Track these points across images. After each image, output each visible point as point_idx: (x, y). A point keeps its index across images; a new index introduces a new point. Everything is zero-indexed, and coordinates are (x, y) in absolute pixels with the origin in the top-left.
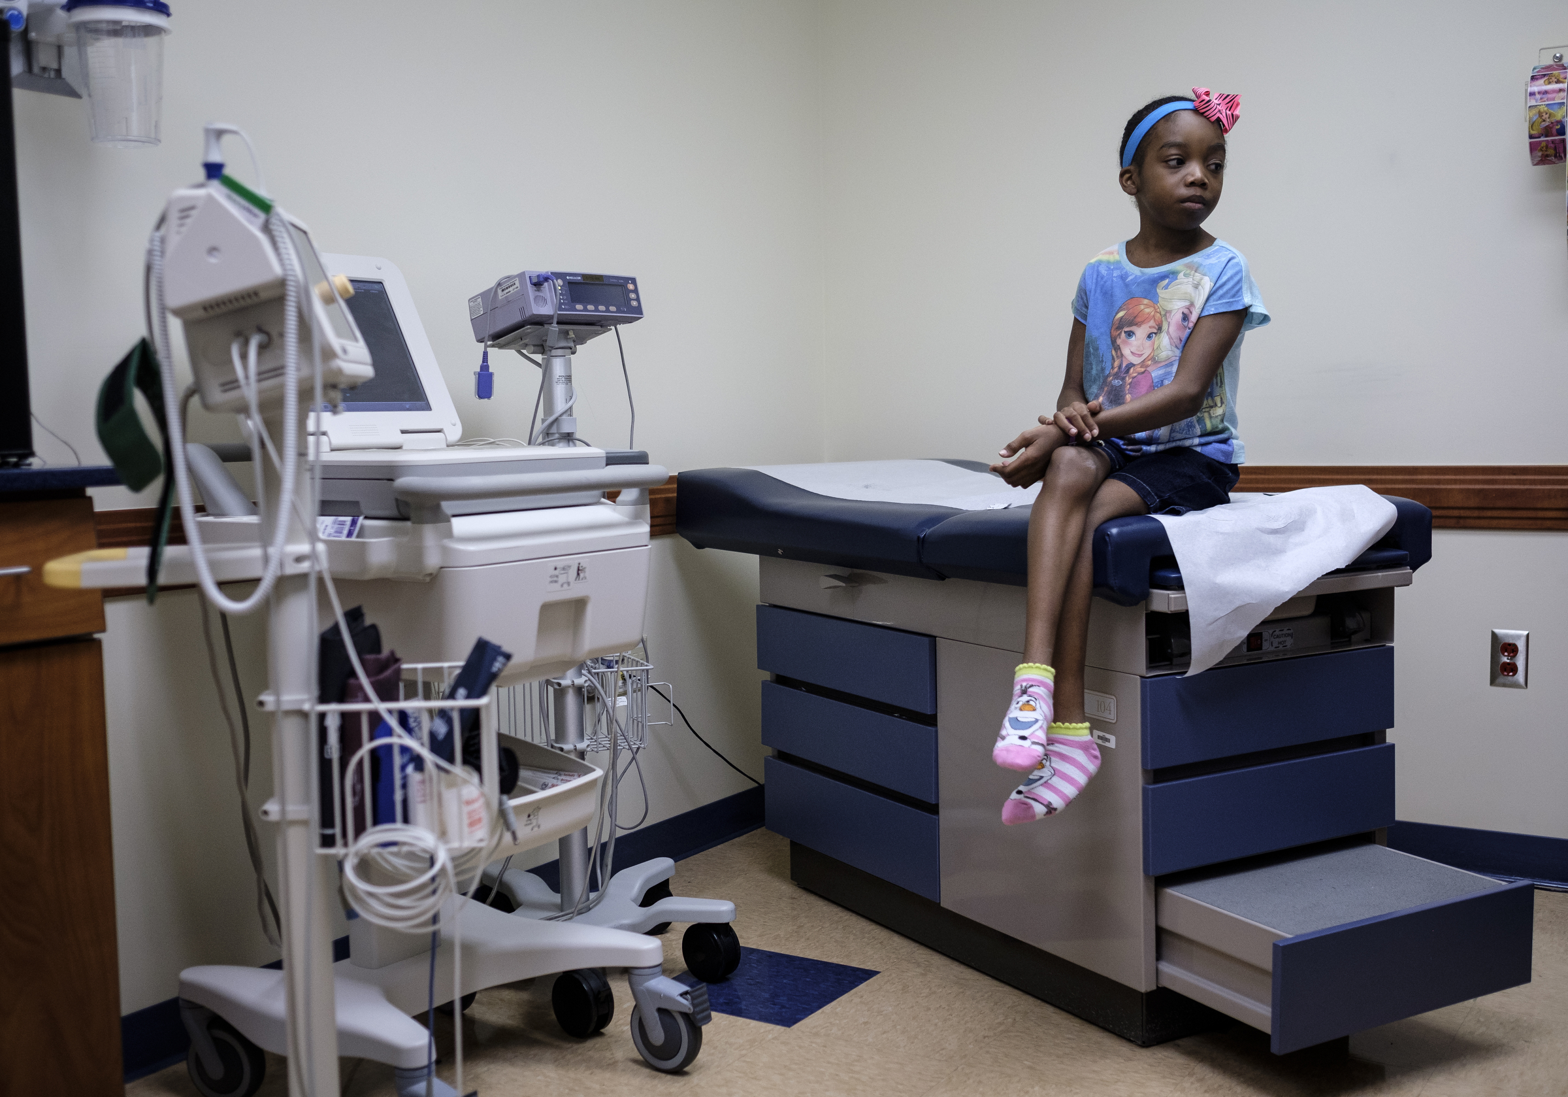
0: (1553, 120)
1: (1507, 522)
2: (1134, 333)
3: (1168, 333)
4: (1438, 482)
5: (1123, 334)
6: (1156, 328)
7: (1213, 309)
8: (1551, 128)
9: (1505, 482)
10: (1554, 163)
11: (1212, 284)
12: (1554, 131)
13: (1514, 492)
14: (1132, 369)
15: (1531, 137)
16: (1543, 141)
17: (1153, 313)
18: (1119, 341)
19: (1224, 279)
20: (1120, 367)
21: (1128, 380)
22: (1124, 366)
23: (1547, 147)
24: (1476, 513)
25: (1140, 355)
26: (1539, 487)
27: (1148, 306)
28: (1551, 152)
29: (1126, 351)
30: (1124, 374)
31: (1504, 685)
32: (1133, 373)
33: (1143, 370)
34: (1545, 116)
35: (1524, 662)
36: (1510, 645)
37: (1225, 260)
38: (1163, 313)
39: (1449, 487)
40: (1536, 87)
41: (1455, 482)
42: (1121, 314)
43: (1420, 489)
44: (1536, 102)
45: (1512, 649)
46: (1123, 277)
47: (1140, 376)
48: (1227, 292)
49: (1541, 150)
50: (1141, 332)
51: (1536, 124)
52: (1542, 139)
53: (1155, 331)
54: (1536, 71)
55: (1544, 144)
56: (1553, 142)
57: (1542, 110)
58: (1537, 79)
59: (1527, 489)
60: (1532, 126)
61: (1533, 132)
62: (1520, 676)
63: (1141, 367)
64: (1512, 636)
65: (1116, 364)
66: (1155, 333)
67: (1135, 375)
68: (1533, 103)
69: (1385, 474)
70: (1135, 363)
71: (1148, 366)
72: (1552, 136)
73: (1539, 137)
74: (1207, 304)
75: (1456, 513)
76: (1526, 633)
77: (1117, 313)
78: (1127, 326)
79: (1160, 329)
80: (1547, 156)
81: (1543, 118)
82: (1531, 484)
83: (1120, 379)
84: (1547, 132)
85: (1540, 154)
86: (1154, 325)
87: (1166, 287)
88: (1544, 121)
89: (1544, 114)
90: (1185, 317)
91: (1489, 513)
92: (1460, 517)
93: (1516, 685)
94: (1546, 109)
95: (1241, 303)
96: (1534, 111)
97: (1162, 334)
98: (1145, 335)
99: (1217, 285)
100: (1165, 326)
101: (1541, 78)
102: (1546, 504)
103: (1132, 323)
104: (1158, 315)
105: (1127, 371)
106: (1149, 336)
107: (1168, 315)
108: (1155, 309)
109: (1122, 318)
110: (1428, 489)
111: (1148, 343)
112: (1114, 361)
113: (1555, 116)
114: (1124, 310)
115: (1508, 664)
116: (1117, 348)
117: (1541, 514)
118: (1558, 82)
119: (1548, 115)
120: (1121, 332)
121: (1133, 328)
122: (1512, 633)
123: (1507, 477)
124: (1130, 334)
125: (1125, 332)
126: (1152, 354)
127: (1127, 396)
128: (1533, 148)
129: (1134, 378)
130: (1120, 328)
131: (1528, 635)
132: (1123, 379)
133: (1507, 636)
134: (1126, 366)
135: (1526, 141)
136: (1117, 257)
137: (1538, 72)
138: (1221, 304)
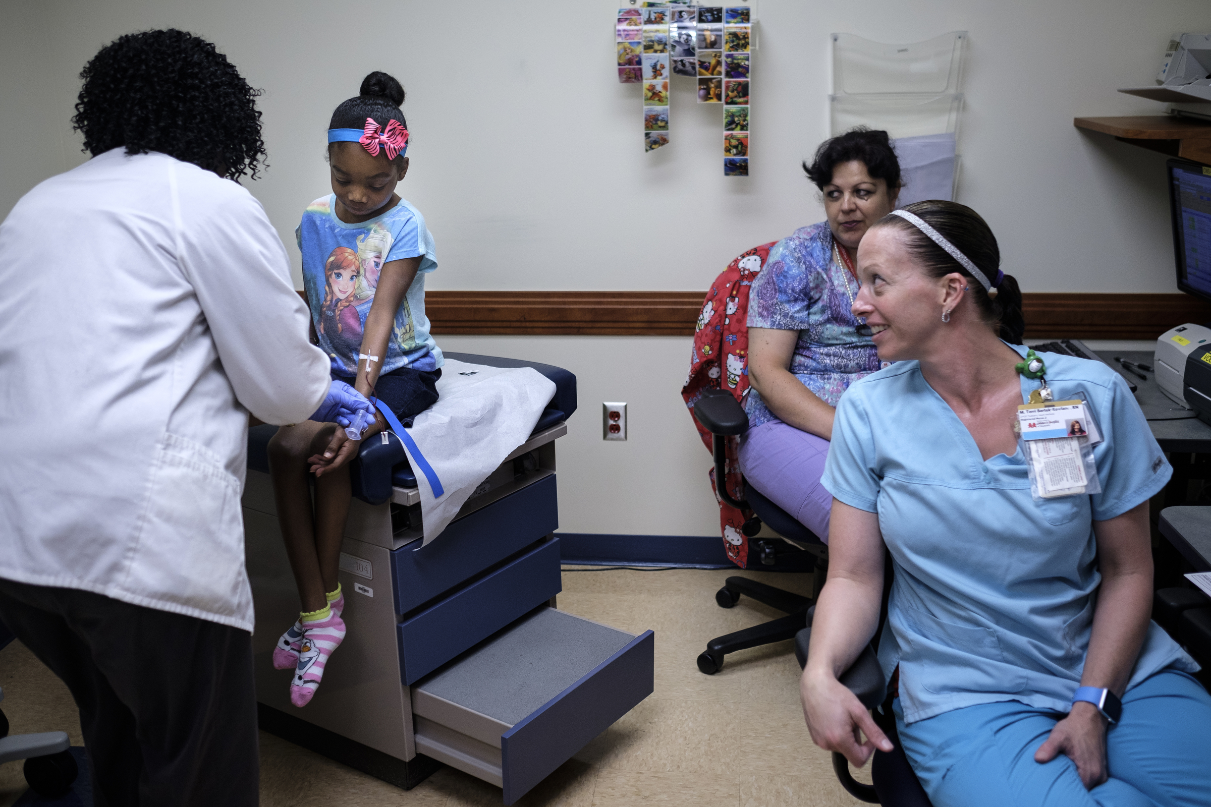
0: (633, 54)
1: (610, 330)
2: (341, 275)
3: (365, 277)
4: (564, 303)
5: (334, 274)
6: (355, 272)
7: (395, 257)
8: (633, 60)
9: (608, 303)
10: (634, 82)
11: (393, 240)
12: (634, 62)
13: (614, 310)
14: (340, 303)
15: (619, 64)
16: (628, 68)
17: (354, 260)
18: (331, 280)
19: (403, 234)
20: (331, 301)
21: (338, 312)
22: (334, 300)
23: (630, 72)
24: (590, 325)
25: (345, 292)
26: (630, 307)
27: (351, 254)
28: (633, 75)
29: (335, 289)
30: (334, 307)
31: (612, 439)
32: (340, 306)
33: (347, 304)
34: (629, 51)
35: (624, 424)
36: (615, 412)
37: (404, 219)
38: (360, 261)
39: (572, 307)
40: (623, 26)
41: (575, 303)
42: (332, 259)
43: (553, 308)
44: (622, 39)
45: (615, 415)
46: (332, 228)
47: (346, 309)
48: (405, 244)
49: (626, 74)
50: (346, 274)
51: (622, 56)
52: (627, 66)
53: (356, 274)
54: (621, 14)
55: (628, 70)
56: (634, 69)
57: (626, 46)
58: (622, 21)
59: (623, 309)
60: (620, 56)
61: (621, 62)
62: (622, 433)
63: (346, 302)
64: (616, 407)
65: (329, 298)
66: (356, 276)
67: (342, 308)
68: (620, 40)
69: (528, 297)
70: (341, 298)
71: (350, 301)
72: (633, 65)
73: (624, 65)
74: (391, 253)
75: (577, 325)
76: (624, 404)
77: (329, 258)
78: (337, 267)
79: (358, 273)
80: (630, 78)
81: (627, 52)
82: (625, 305)
83: (332, 311)
84: (630, 62)
85: (625, 76)
86: (354, 269)
87: (363, 241)
88: (628, 54)
89: (627, 49)
90: (377, 264)
91: (598, 325)
92: (580, 328)
93: (619, 439)
94: (629, 45)
95: (417, 252)
96: (621, 46)
97: (361, 277)
98: (349, 277)
99: (398, 240)
100: (362, 271)
101: (625, 21)
102: (635, 319)
103: (339, 267)
104: (357, 262)
105: (336, 305)
106: (352, 278)
107: (363, 262)
108: (355, 257)
109: (332, 262)
110: (557, 309)
111: (351, 283)
112: (327, 296)
113: (635, 52)
114: (333, 256)
115: (614, 425)
116: (330, 285)
117: (632, 325)
118: (636, 25)
119: (630, 51)
120: (332, 273)
121: (341, 271)
122: (615, 405)
123: (609, 300)
124: (339, 275)
125: (335, 273)
126: (354, 292)
127: (339, 325)
128: (621, 72)
129: (341, 310)
130: (331, 269)
131: (626, 406)
132: (334, 311)
133: (613, 407)
134: (335, 301)
135: (616, 68)
136: (329, 210)
137: (622, 15)
138: (401, 252)
